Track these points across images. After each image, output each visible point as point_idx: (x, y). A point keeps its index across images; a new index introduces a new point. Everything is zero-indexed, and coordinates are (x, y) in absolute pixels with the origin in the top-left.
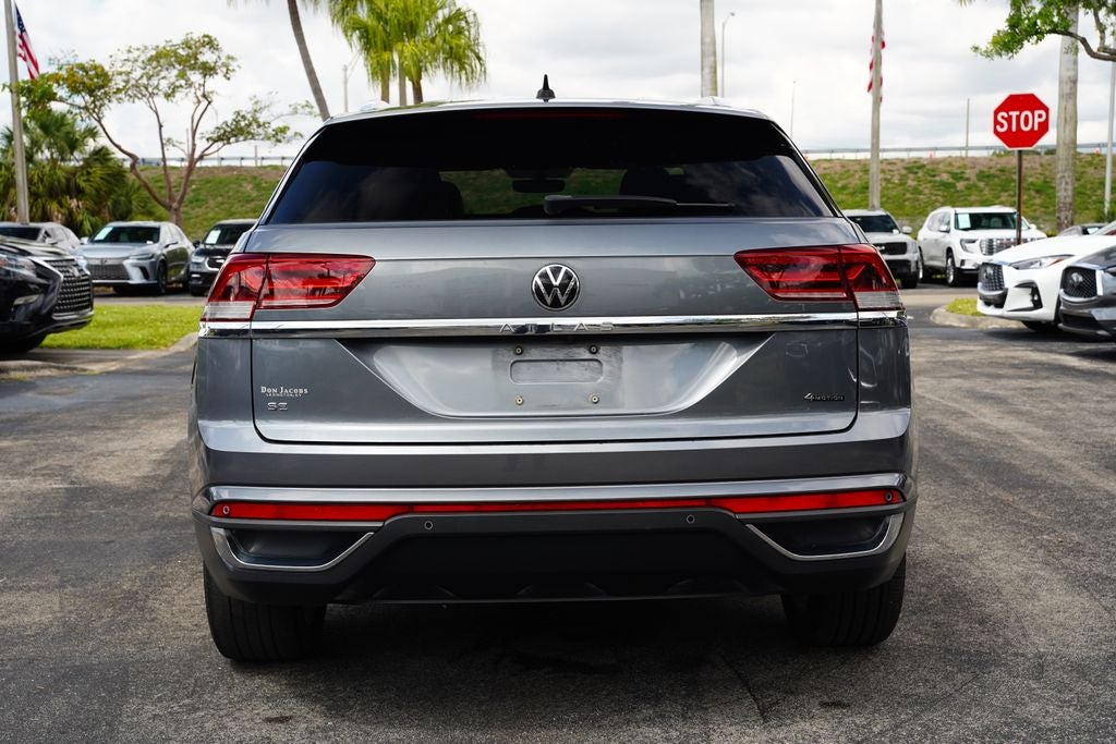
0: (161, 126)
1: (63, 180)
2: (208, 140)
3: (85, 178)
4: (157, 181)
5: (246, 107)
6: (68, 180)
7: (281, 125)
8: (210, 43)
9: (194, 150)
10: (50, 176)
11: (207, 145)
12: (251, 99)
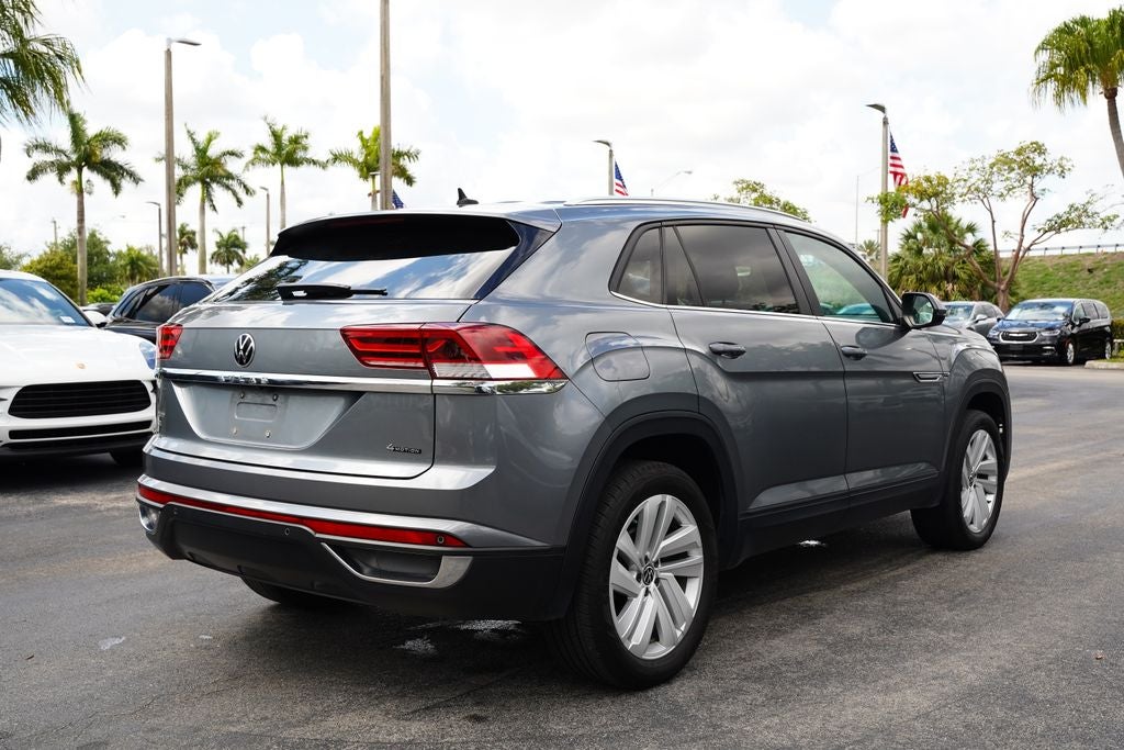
0: (994, 222)
1: (942, 269)
2: (1039, 230)
3: (961, 265)
4: (1073, 266)
5: (1079, 200)
6: (947, 268)
7: (1110, 213)
8: (1039, 149)
9: (1022, 241)
10: (933, 266)
11: (1036, 235)
12: (1087, 193)
